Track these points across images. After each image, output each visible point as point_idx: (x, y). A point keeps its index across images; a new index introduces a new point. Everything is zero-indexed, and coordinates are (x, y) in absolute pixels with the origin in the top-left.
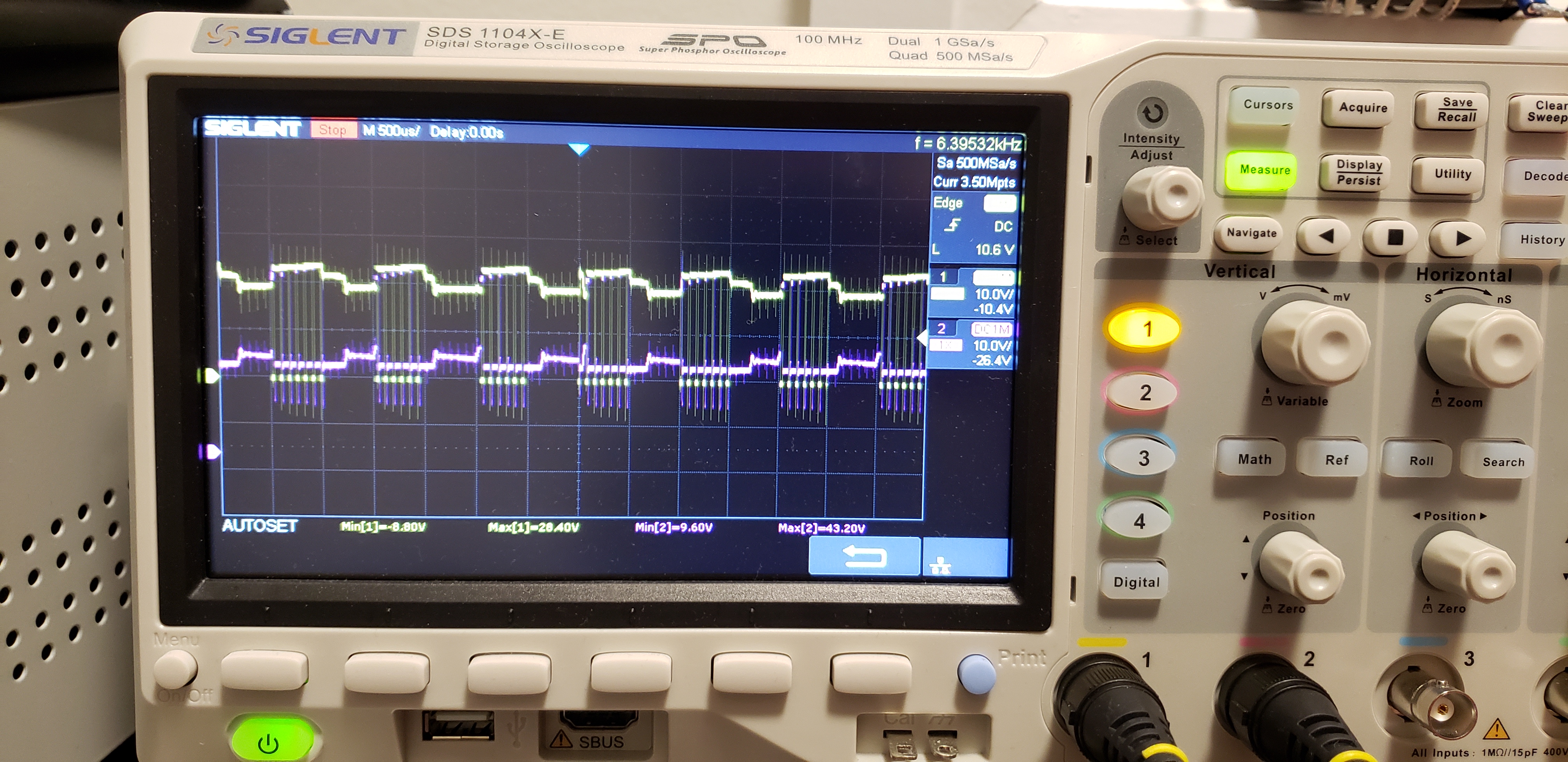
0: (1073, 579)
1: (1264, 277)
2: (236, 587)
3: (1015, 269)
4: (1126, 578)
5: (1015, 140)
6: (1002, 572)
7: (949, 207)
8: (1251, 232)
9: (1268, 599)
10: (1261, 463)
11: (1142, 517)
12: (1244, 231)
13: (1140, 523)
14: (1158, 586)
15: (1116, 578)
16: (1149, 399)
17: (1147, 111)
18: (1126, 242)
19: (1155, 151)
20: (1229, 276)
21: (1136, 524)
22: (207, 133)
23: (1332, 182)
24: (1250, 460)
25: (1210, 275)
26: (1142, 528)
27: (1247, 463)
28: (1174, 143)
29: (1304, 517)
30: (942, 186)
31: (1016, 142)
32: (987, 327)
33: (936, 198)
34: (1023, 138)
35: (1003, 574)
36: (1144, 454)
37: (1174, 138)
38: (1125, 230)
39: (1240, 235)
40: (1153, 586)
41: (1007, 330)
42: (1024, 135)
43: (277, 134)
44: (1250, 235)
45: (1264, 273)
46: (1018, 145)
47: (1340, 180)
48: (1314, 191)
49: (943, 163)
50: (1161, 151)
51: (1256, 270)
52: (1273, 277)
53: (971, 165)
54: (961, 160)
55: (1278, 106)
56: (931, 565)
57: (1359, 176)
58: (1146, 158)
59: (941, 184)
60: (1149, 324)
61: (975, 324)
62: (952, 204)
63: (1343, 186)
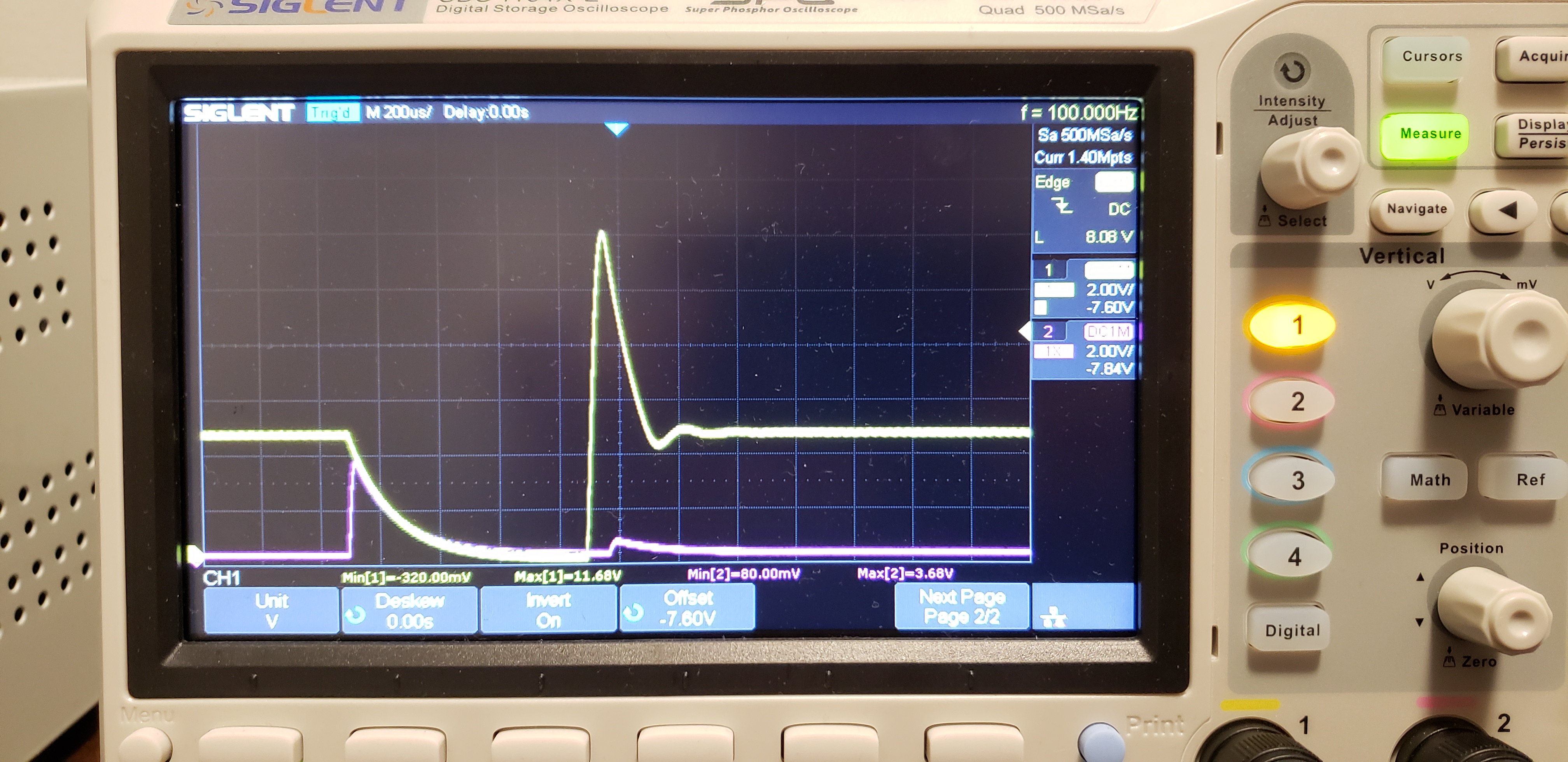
0: (1215, 629)
1: (1431, 263)
2: (219, 652)
3: (1135, 259)
4: (1280, 626)
5: (1130, 107)
6: (1127, 623)
7: (1054, 187)
8: (1415, 207)
9: (1449, 650)
10: (1437, 484)
11: (1297, 551)
12: (1407, 207)
13: (1296, 558)
14: (1318, 634)
15: (1268, 626)
16: (1302, 409)
17: (1285, 69)
18: (1267, 223)
19: (1296, 115)
20: (1390, 262)
21: (1291, 560)
22: (186, 120)
23: (1512, 147)
24: (1424, 481)
25: (1366, 261)
26: (1297, 565)
27: (1421, 484)
28: (1319, 106)
29: (1489, 549)
30: (1045, 162)
31: (1131, 110)
32: (1102, 329)
33: (1038, 177)
34: (1138, 104)
35: (1130, 626)
36: (1298, 476)
37: (1319, 100)
38: (1265, 209)
39: (1403, 212)
40: (1313, 634)
41: (1127, 332)
42: (1141, 100)
43: (267, 118)
44: (1416, 212)
45: (1431, 258)
46: (1134, 113)
47: (1522, 144)
48: (1491, 159)
49: (1045, 135)
50: (1304, 115)
51: (1422, 254)
52: (1442, 261)
53: (1078, 138)
54: (1066, 132)
55: (1444, 58)
56: (1042, 617)
57: (1546, 138)
58: (1286, 124)
59: (1043, 160)
60: (1299, 319)
61: (1088, 325)
62: (1057, 183)
63: (1527, 151)
